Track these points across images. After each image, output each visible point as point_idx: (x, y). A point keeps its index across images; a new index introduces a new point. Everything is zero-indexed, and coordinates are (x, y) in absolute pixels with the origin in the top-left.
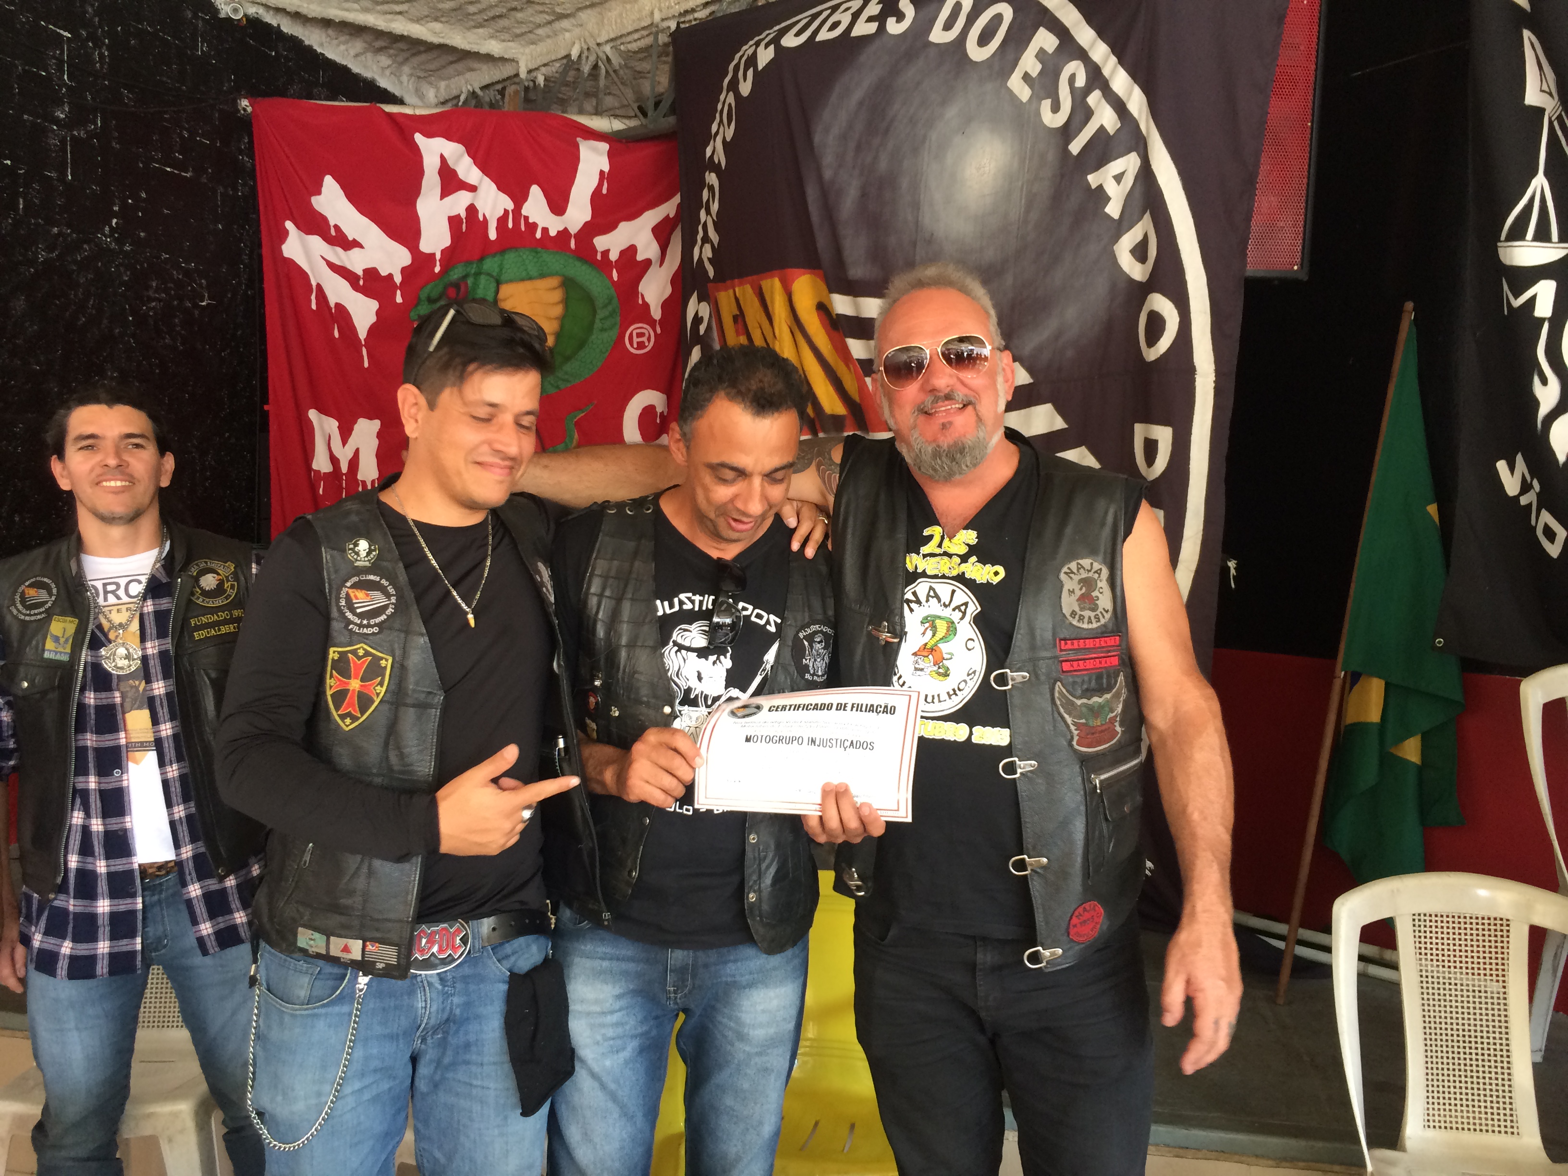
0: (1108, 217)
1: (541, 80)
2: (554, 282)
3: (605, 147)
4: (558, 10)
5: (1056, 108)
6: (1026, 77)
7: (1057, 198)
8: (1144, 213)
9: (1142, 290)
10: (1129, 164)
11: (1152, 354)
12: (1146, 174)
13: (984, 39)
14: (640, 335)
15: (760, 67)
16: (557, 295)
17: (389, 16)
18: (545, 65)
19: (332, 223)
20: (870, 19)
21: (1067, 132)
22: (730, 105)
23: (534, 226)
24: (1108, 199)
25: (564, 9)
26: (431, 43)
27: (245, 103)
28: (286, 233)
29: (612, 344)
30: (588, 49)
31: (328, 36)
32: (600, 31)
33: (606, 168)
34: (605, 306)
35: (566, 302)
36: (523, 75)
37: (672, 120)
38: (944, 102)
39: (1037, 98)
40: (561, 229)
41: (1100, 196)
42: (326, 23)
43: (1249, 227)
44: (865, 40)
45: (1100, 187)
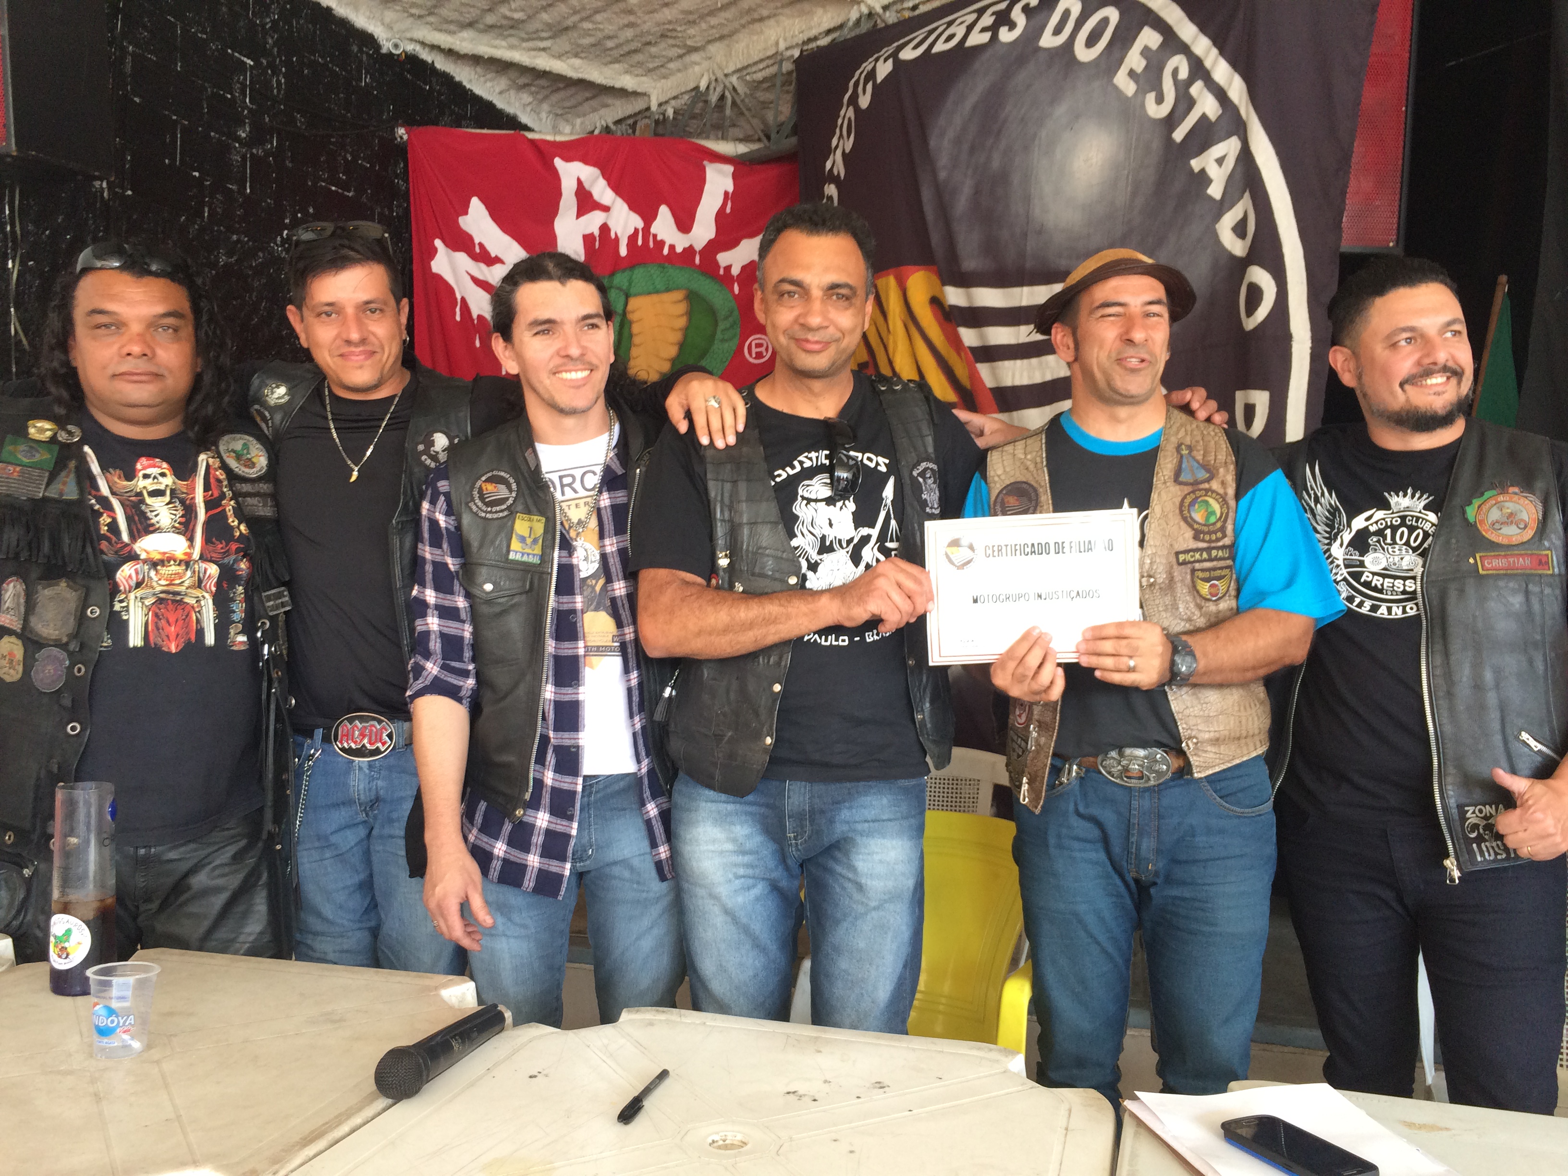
0: (1210, 198)
1: (670, 112)
2: (678, 295)
3: (729, 169)
4: (689, 43)
5: (1160, 100)
6: (1132, 73)
7: (1162, 181)
8: (1244, 192)
9: (1242, 264)
10: (1230, 147)
11: (1251, 323)
12: (1246, 157)
13: (1091, 42)
14: (759, 345)
15: (879, 80)
16: (682, 308)
17: (533, 53)
18: (675, 98)
19: (477, 241)
20: (984, 30)
21: (1171, 121)
22: (850, 119)
23: (662, 243)
24: (1209, 181)
25: (696, 42)
26: (571, 79)
27: (401, 131)
28: (435, 251)
29: (732, 352)
30: (716, 80)
31: (476, 73)
32: (727, 62)
33: (730, 189)
34: (726, 318)
35: (690, 314)
36: (654, 107)
37: (794, 140)
38: (1054, 100)
39: (1141, 92)
40: (687, 245)
41: (1203, 178)
42: (476, 60)
43: (1344, 202)
44: (979, 49)
45: (1203, 171)
